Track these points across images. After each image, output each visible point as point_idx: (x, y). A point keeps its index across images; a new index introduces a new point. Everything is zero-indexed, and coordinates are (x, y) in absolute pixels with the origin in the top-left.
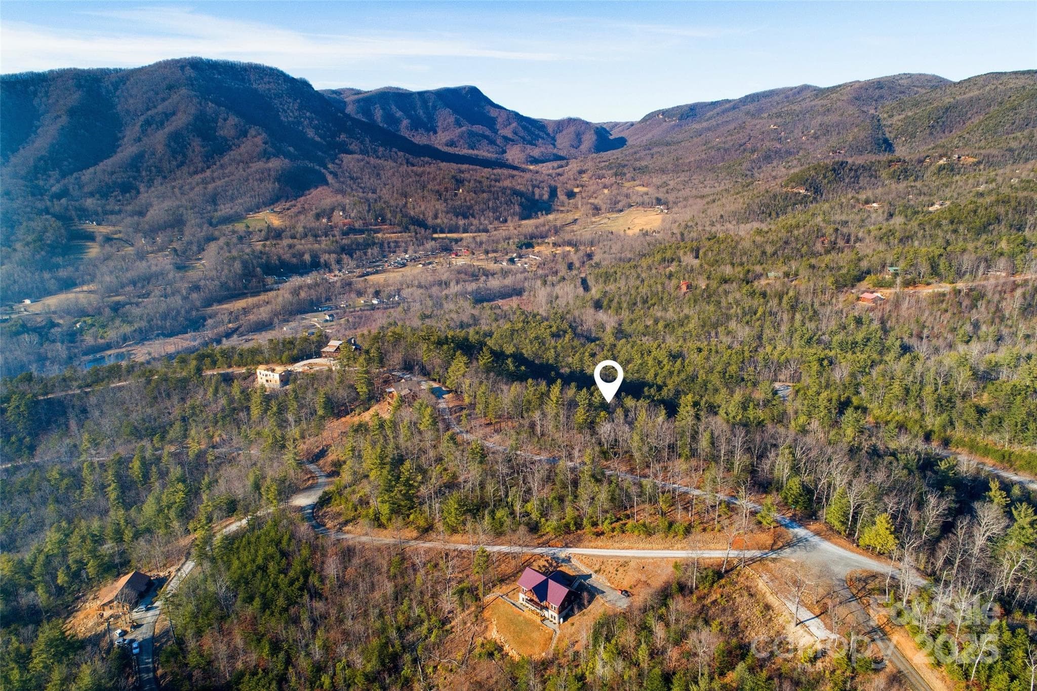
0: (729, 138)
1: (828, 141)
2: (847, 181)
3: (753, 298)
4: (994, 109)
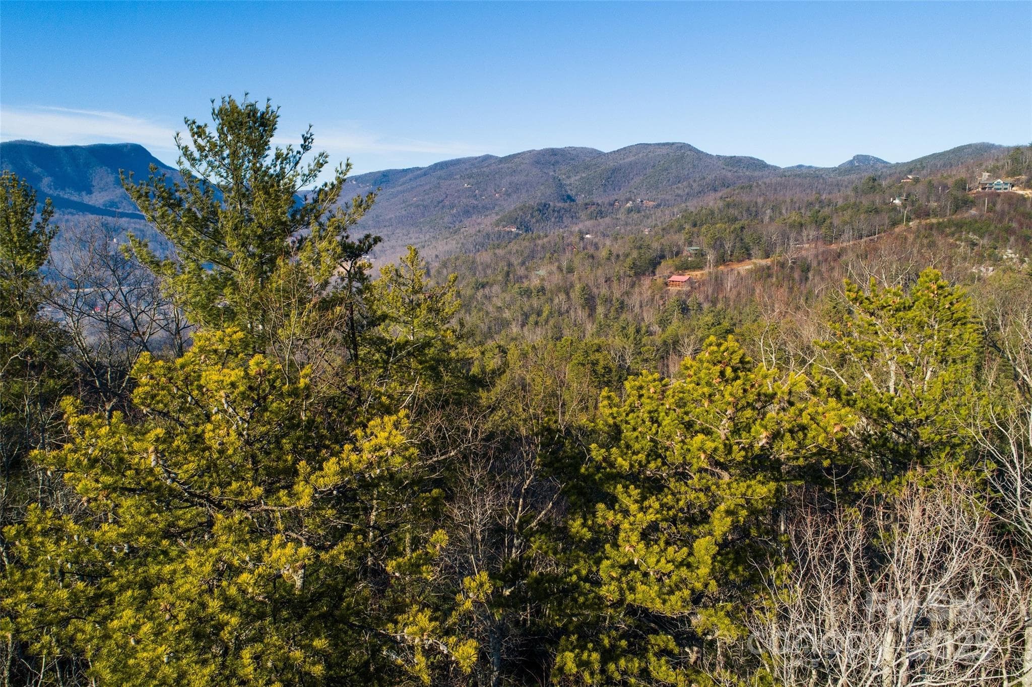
0: (426, 197)
1: (519, 198)
2: (553, 220)
4: (649, 171)
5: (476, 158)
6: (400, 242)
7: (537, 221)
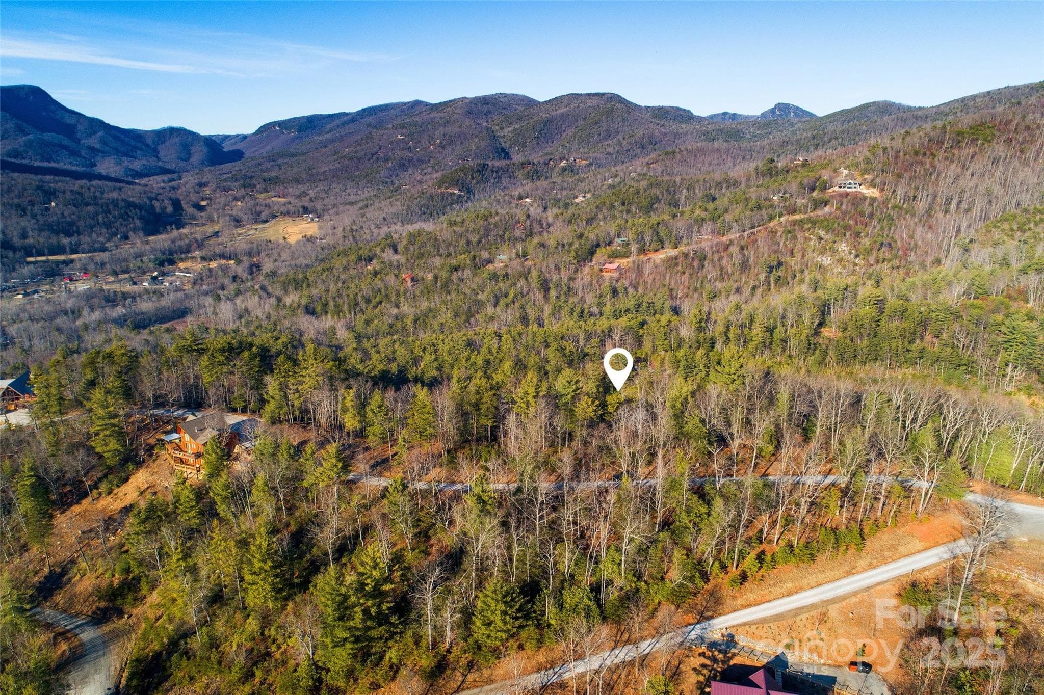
0: (359, 148)
3: (497, 281)
5: (405, 104)
6: (340, 200)
7: (477, 183)
